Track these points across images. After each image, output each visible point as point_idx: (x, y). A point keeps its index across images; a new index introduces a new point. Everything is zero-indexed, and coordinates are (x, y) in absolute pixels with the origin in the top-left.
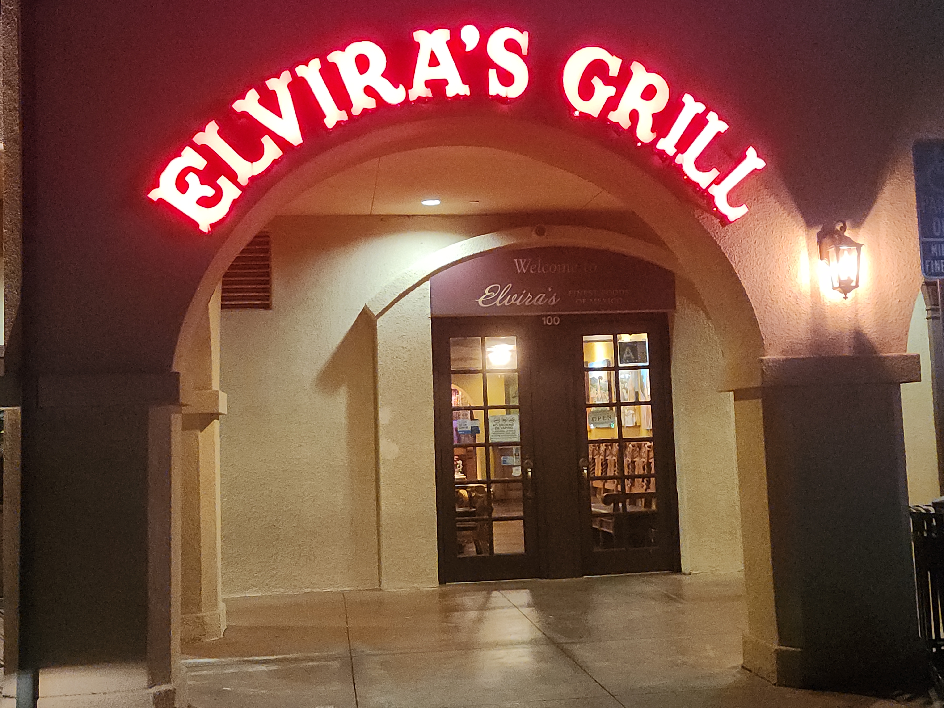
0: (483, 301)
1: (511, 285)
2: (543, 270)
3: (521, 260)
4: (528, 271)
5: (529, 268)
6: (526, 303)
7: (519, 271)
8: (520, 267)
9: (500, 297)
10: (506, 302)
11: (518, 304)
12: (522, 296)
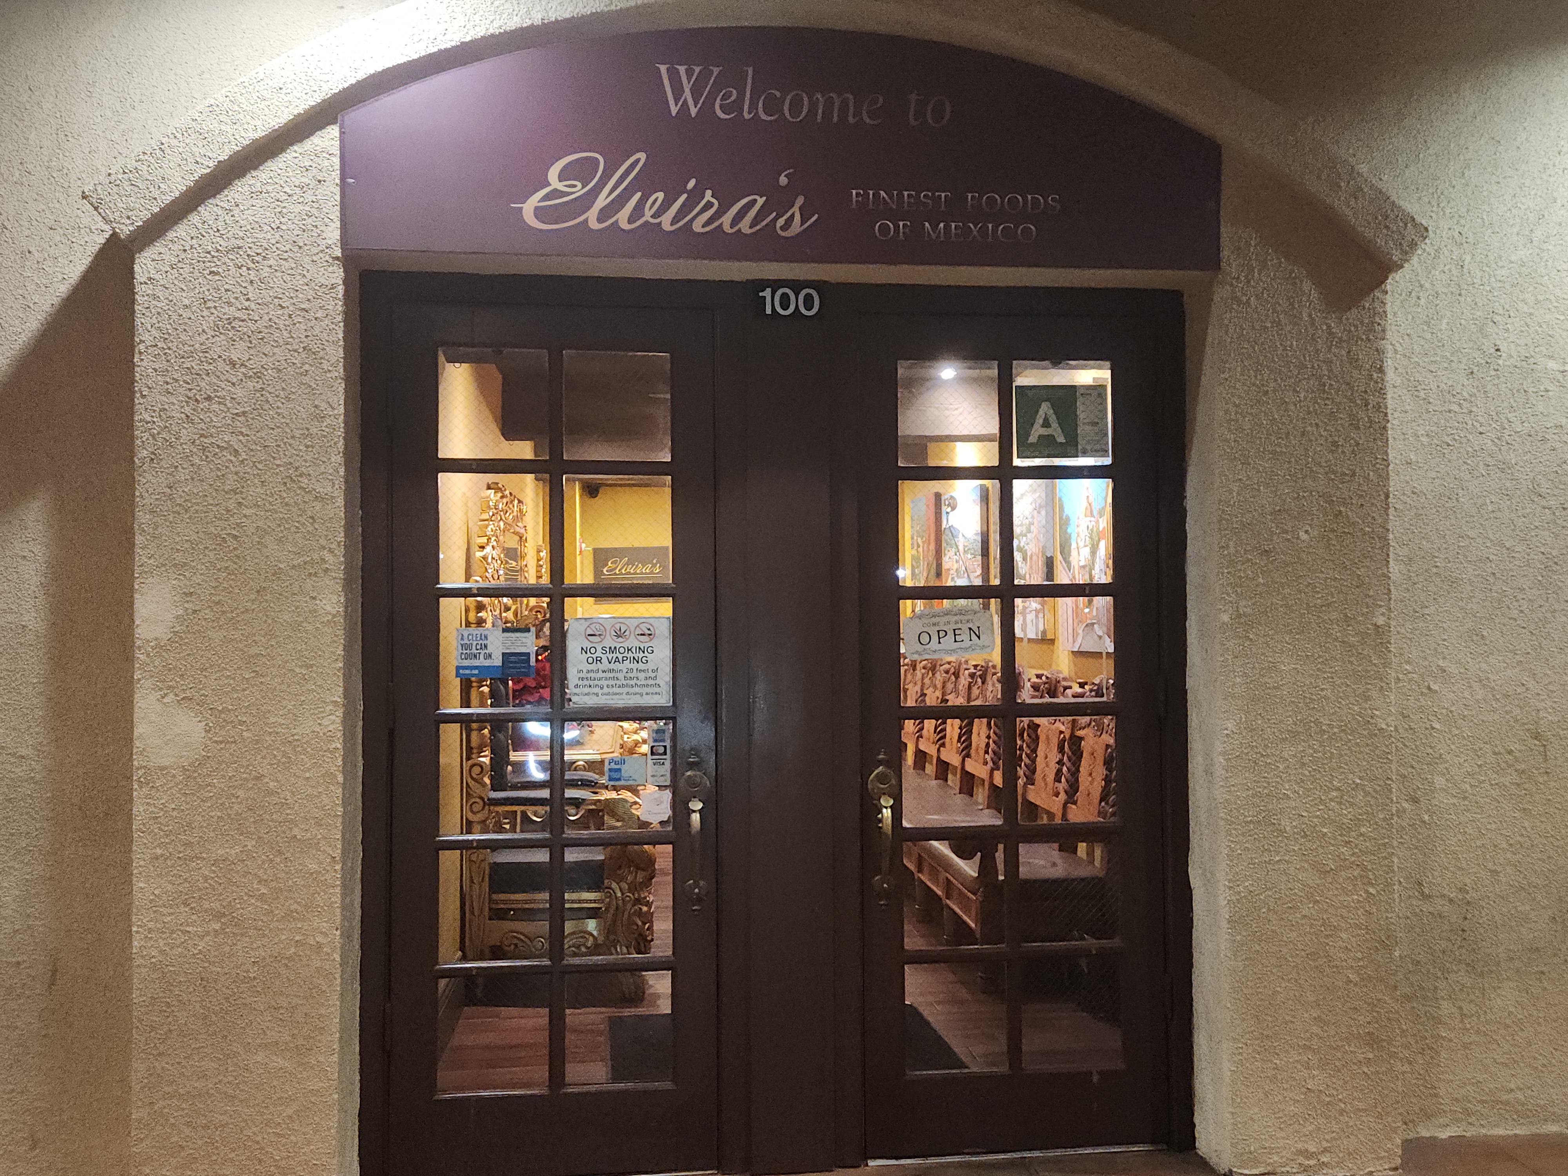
0: (536, 208)
1: (642, 156)
2: (760, 110)
3: (682, 69)
4: (707, 110)
5: (711, 98)
6: (697, 227)
7: (674, 110)
8: (678, 92)
9: (602, 201)
10: (622, 217)
11: (667, 226)
12: (685, 196)
